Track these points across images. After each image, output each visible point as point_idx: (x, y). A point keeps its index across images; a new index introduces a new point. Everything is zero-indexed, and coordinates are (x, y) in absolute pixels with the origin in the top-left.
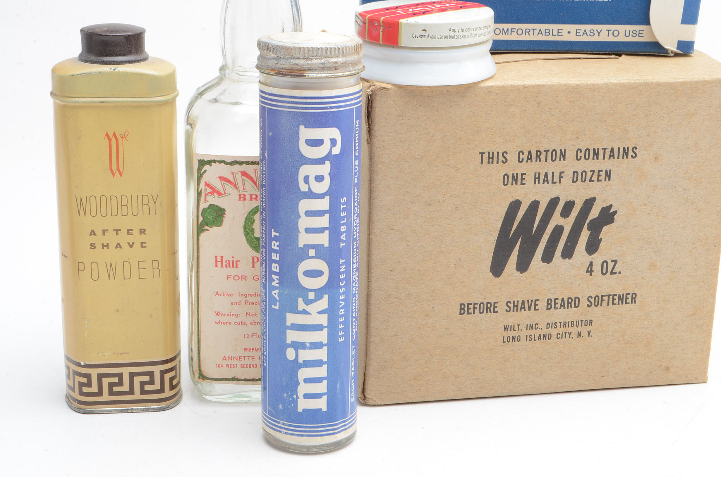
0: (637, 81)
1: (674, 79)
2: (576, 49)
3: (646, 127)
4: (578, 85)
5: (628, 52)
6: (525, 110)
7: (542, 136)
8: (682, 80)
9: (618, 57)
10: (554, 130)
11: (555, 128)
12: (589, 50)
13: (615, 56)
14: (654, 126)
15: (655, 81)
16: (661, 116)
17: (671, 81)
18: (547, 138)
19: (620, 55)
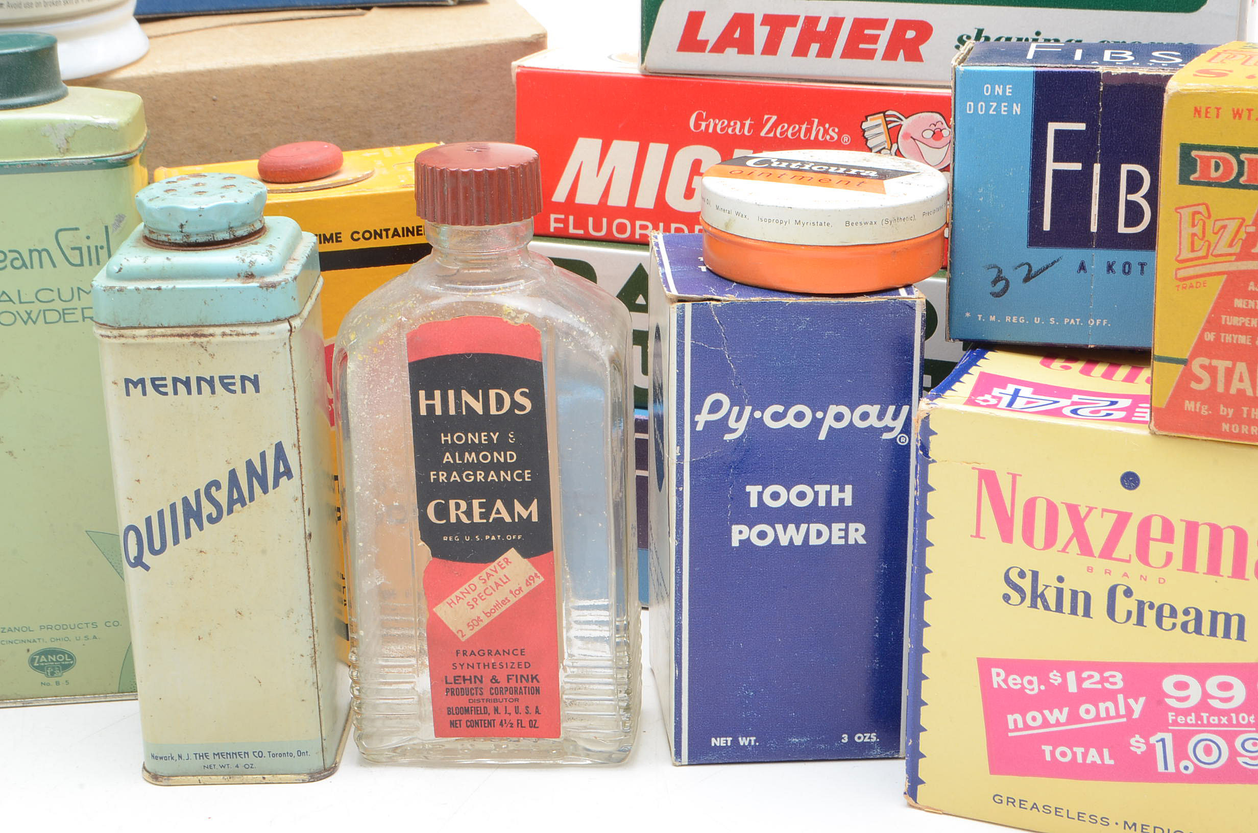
0: (375, 53)
1: (436, 44)
2: (297, 3)
3: (399, 125)
4: (276, 66)
5: (382, 3)
6: (193, 112)
7: (226, 151)
8: (448, 46)
9: (365, 11)
10: (246, 140)
11: (247, 137)
12: (318, 3)
13: (360, 11)
14: (412, 122)
15: (403, 51)
16: (423, 106)
17: (432, 48)
18: (235, 154)
19: (369, 8)
